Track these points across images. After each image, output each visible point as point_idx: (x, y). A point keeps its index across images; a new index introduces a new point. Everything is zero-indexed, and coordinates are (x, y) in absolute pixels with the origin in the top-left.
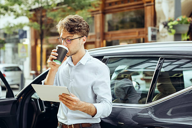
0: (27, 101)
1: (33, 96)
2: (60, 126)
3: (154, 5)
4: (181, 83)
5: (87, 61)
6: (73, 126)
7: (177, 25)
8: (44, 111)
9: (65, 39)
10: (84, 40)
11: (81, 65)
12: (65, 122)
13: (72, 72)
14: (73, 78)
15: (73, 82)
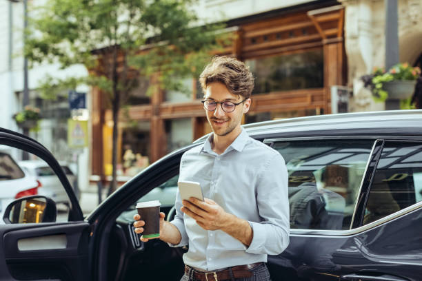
0: (107, 229)
1: (119, 219)
3: (343, 42)
4: (409, 192)
5: (246, 145)
6: (215, 276)
7: (392, 81)
8: (141, 249)
9: (222, 103)
10: (247, 106)
11: (234, 151)
12: (203, 265)
13: (215, 166)
14: (217, 179)
15: (217, 184)
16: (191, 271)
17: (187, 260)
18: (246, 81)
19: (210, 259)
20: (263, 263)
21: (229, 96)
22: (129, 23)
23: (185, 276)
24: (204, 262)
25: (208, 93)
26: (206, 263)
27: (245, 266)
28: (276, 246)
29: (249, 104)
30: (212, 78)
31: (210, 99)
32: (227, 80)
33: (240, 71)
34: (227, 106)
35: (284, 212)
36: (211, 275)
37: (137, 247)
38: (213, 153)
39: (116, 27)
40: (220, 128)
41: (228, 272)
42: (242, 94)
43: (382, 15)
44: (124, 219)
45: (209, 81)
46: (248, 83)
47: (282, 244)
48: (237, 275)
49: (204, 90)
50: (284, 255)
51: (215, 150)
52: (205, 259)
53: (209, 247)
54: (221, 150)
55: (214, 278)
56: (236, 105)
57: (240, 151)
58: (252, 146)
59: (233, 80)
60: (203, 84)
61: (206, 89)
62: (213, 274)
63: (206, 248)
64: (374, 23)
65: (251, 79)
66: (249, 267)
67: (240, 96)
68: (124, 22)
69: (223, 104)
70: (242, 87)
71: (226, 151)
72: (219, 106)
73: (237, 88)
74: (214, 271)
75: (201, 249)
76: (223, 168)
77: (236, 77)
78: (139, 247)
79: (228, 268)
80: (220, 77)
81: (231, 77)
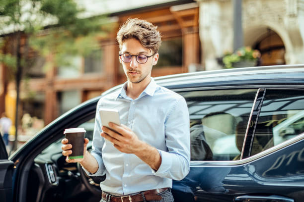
0: (27, 168)
1: (36, 160)
2: (108, 199)
3: (198, 33)
5: (155, 92)
6: (130, 199)
7: (238, 62)
8: (56, 184)
9: (136, 56)
10: (156, 59)
11: (147, 96)
12: (119, 190)
13: (130, 109)
14: (133, 119)
15: (133, 124)
16: (108, 196)
17: (104, 187)
18: (155, 38)
19: (126, 185)
20: (169, 188)
21: (142, 50)
22: (31, 13)
23: (102, 200)
24: (120, 187)
25: (123, 48)
26: (122, 189)
27: (154, 191)
28: (179, 172)
29: (158, 58)
30: (127, 36)
31: (127, 52)
32: (141, 37)
33: (150, 30)
34: (140, 58)
35: (186, 144)
36: (126, 199)
37: (53, 182)
38: (129, 98)
39: (20, 15)
40: (134, 77)
41: (141, 195)
42: (152, 48)
43: (230, 11)
44: (41, 159)
45: (125, 38)
46: (157, 40)
47: (184, 171)
48: (149, 198)
49: (120, 46)
50: (185, 182)
51: (130, 96)
52: (121, 186)
53: (125, 175)
54: (135, 96)
55: (129, 201)
56: (148, 57)
57: (152, 95)
58: (161, 92)
59: (146, 36)
60: (120, 41)
61: (122, 45)
62: (128, 197)
63: (121, 177)
64: (222, 18)
65: (159, 36)
66: (158, 191)
67: (151, 50)
68: (27, 11)
69: (137, 58)
70: (152, 42)
71: (140, 96)
72: (134, 58)
73: (148, 43)
74: (129, 195)
75: (118, 178)
76: (138, 111)
77: (148, 34)
78: (54, 182)
79: (141, 192)
80: (135, 34)
81: (144, 35)
